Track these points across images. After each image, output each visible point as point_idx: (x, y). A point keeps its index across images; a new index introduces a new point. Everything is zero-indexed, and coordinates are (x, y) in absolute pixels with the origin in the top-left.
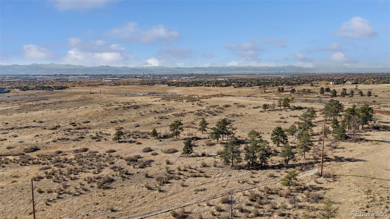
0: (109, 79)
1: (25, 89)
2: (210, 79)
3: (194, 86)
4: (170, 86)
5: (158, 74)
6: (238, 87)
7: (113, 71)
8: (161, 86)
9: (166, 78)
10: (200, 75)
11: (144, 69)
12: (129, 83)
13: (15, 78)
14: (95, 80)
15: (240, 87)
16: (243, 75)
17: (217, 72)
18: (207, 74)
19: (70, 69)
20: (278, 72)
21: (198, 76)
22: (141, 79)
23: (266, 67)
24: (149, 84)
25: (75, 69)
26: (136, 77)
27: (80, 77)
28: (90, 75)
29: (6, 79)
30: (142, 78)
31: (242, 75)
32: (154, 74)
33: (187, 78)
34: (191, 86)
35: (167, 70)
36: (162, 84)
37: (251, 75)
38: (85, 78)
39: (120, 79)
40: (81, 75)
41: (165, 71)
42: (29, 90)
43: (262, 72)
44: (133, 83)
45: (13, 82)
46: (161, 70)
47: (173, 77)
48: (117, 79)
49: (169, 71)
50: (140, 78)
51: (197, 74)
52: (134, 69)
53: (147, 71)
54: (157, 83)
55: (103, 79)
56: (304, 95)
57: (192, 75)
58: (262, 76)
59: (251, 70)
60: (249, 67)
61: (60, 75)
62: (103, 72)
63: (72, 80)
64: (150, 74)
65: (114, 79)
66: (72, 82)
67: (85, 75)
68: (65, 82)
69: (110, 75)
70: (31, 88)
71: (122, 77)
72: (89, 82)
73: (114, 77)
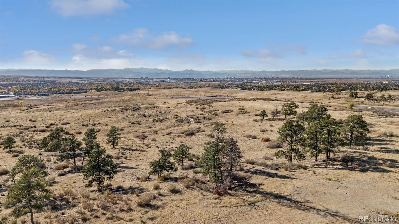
0: (188, 82)
1: (100, 90)
2: (295, 83)
3: (267, 90)
4: (243, 90)
5: (239, 78)
6: (317, 91)
7: (196, 75)
8: (233, 90)
9: (245, 81)
10: (286, 79)
11: (227, 73)
12: (204, 86)
13: (105, 81)
14: (174, 83)
15: (319, 91)
16: (337, 79)
17: (307, 76)
18: (293, 78)
19: (158, 73)
20: (384, 76)
21: (282, 79)
22: (219, 83)
23: (369, 70)
24: (221, 88)
25: (162, 73)
26: (214, 81)
27: (161, 81)
28: (172, 79)
29: (98, 81)
30: (221, 82)
31: (335, 80)
32: (235, 78)
33: (268, 82)
34: (264, 90)
35: (250, 74)
36: (235, 88)
37: (348, 79)
38: (165, 82)
39: (198, 82)
40: (165, 79)
41: (248, 75)
42: (103, 91)
43: (363, 76)
44: (208, 86)
45: (101, 84)
46: (244, 74)
47: (253, 81)
48: (195, 83)
49: (252, 75)
50: (218, 81)
51: (283, 77)
52: (216, 73)
53: (230, 75)
54: (232, 86)
55: (182, 82)
56: (382, 103)
57: (277, 78)
58: (360, 81)
59: (348, 74)
60: (347, 70)
61: (146, 78)
62: (187, 76)
63: (153, 83)
64: (231, 78)
65: (191, 83)
66: (152, 85)
67: (169, 78)
68: (145, 84)
69: (191, 79)
70: (105, 90)
71: (201, 81)
72: (167, 85)
73: (193, 81)
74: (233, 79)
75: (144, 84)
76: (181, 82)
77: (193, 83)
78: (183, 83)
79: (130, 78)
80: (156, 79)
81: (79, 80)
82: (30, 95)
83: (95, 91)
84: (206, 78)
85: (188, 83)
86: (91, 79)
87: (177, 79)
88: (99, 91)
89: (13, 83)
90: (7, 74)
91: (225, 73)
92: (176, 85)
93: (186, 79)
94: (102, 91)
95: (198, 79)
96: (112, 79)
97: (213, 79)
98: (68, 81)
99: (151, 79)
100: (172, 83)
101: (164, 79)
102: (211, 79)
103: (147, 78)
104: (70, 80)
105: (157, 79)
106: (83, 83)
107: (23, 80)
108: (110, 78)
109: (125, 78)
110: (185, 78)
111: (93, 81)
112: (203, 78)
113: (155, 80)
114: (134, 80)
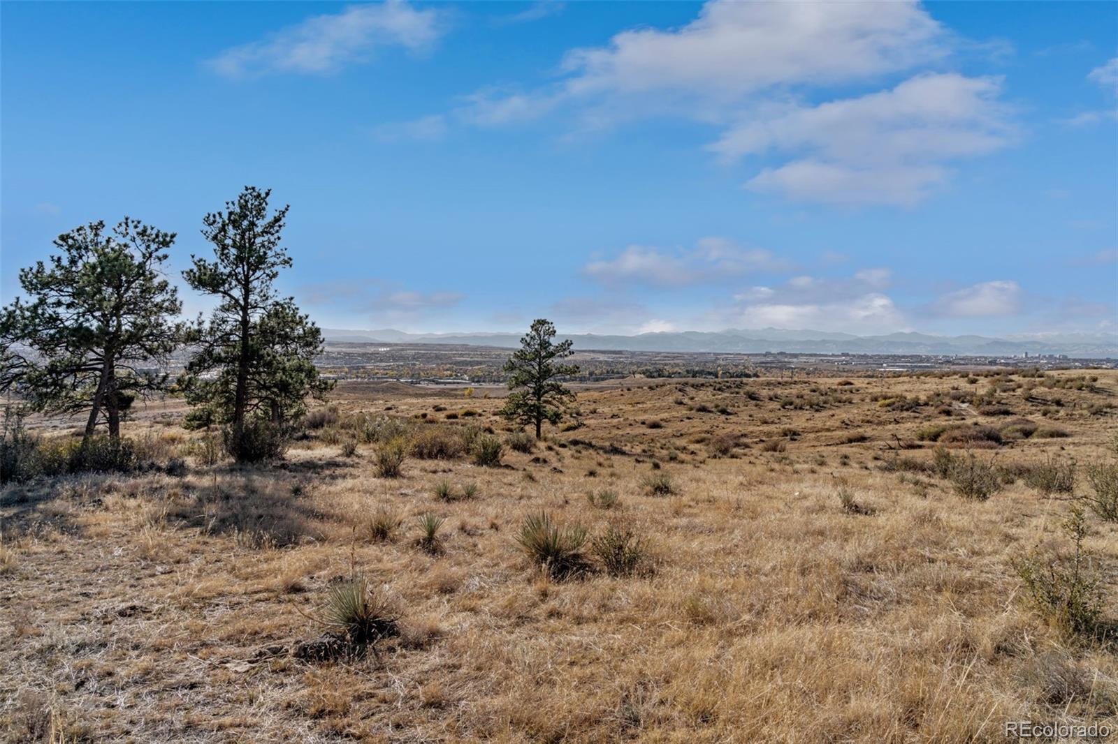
11: (1034, 343)
13: (675, 358)
14: (859, 366)
27: (821, 360)
29: (657, 359)
32: (1065, 357)
38: (833, 362)
40: (833, 355)
48: (927, 367)
50: (1006, 364)
53: (1047, 348)
61: (778, 354)
62: (900, 350)
63: (798, 366)
64: (1051, 356)
65: (916, 366)
66: (795, 368)
67: (843, 355)
68: (776, 368)
69: (912, 357)
70: (667, 373)
71: (948, 362)
72: (839, 371)
73: (921, 362)
74: (1060, 359)
75: (771, 368)
76: (882, 364)
77: (920, 367)
78: (888, 366)
79: (737, 354)
80: (807, 355)
81: (614, 356)
82: (501, 382)
83: (642, 376)
84: (961, 355)
85: (903, 367)
86: (642, 354)
87: (871, 358)
88: (653, 377)
89: (479, 359)
90: (472, 344)
91: (1027, 343)
92: (867, 371)
93: (899, 356)
94: (660, 376)
95: (936, 357)
96: (691, 355)
97: (986, 358)
98: (588, 358)
99: (795, 356)
100: (854, 367)
101: (830, 356)
102: (980, 357)
103: (781, 353)
104: (592, 355)
105: (811, 355)
106: (620, 362)
107: (499, 355)
108: (687, 354)
109: (722, 354)
110: (895, 356)
111: (646, 360)
112: (952, 355)
113: (803, 359)
114: (746, 357)
